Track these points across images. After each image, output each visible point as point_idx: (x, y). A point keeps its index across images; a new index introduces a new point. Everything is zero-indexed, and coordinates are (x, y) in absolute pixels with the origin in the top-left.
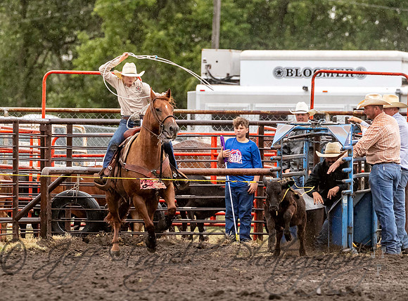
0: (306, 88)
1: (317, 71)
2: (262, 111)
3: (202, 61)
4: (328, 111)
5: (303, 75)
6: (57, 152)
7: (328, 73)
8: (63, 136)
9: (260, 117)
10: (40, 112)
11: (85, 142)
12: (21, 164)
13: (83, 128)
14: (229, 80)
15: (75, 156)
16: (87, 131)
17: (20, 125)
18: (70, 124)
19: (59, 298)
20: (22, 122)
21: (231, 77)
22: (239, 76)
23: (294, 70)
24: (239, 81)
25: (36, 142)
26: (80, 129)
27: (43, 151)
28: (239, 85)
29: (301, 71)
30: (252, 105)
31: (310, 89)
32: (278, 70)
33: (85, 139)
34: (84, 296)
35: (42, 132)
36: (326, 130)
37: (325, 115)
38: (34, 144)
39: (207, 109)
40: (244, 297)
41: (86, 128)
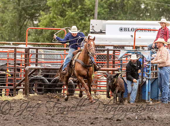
0: (132, 36)
3: (90, 24)
4: (141, 45)
6: (32, 60)
7: (141, 30)
8: (34, 54)
9: (114, 47)
10: (25, 44)
11: (43, 57)
14: (101, 32)
15: (39, 62)
17: (17, 49)
18: (37, 49)
19: (32, 119)
20: (18, 48)
22: (105, 31)
25: (23, 56)
26: (41, 51)
27: (26, 60)
28: (105, 34)
29: (130, 29)
31: (134, 36)
32: (121, 29)
34: (42, 118)
35: (26, 52)
36: (140, 53)
40: (107, 120)
41: (44, 51)
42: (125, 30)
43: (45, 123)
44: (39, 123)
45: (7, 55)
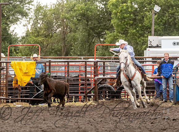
3: (148, 40)
6: (100, 72)
8: (102, 66)
10: (94, 58)
11: (109, 68)
12: (88, 76)
14: (158, 46)
15: (106, 73)
17: (87, 62)
18: (104, 62)
19: (102, 121)
22: (161, 45)
25: (93, 68)
26: (108, 64)
27: (95, 71)
28: (161, 48)
32: (174, 43)
34: (110, 120)
35: (95, 65)
38: (92, 69)
39: (150, 56)
40: (164, 120)
41: (110, 63)
43: (112, 123)
44: (107, 124)
45: (79, 68)
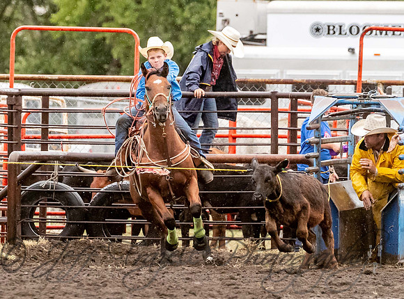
0: (352, 50)
1: (367, 28)
2: (296, 79)
3: (218, 15)
4: (380, 80)
5: (348, 32)
7: (381, 30)
9: (293, 87)
10: (7, 80)
11: (65, 119)
13: (62, 101)
14: (253, 40)
15: (52, 138)
16: (68, 105)
18: (46, 97)
21: (256, 35)
22: (266, 34)
23: (337, 27)
24: (265, 40)
25: (2, 119)
26: (60, 103)
27: (10, 130)
28: (266, 45)
29: (346, 29)
30: (282, 72)
31: (357, 51)
32: (316, 27)
33: (65, 115)
35: (11, 106)
36: (378, 104)
37: (377, 85)
41: (67, 101)
42: (331, 30)
